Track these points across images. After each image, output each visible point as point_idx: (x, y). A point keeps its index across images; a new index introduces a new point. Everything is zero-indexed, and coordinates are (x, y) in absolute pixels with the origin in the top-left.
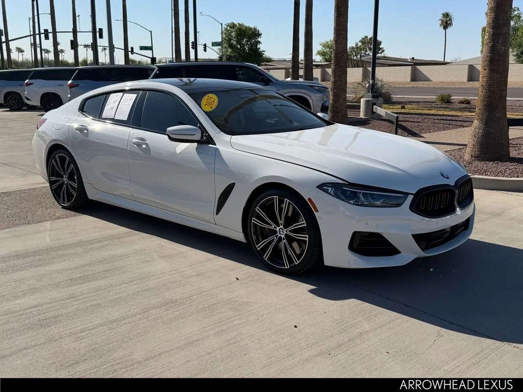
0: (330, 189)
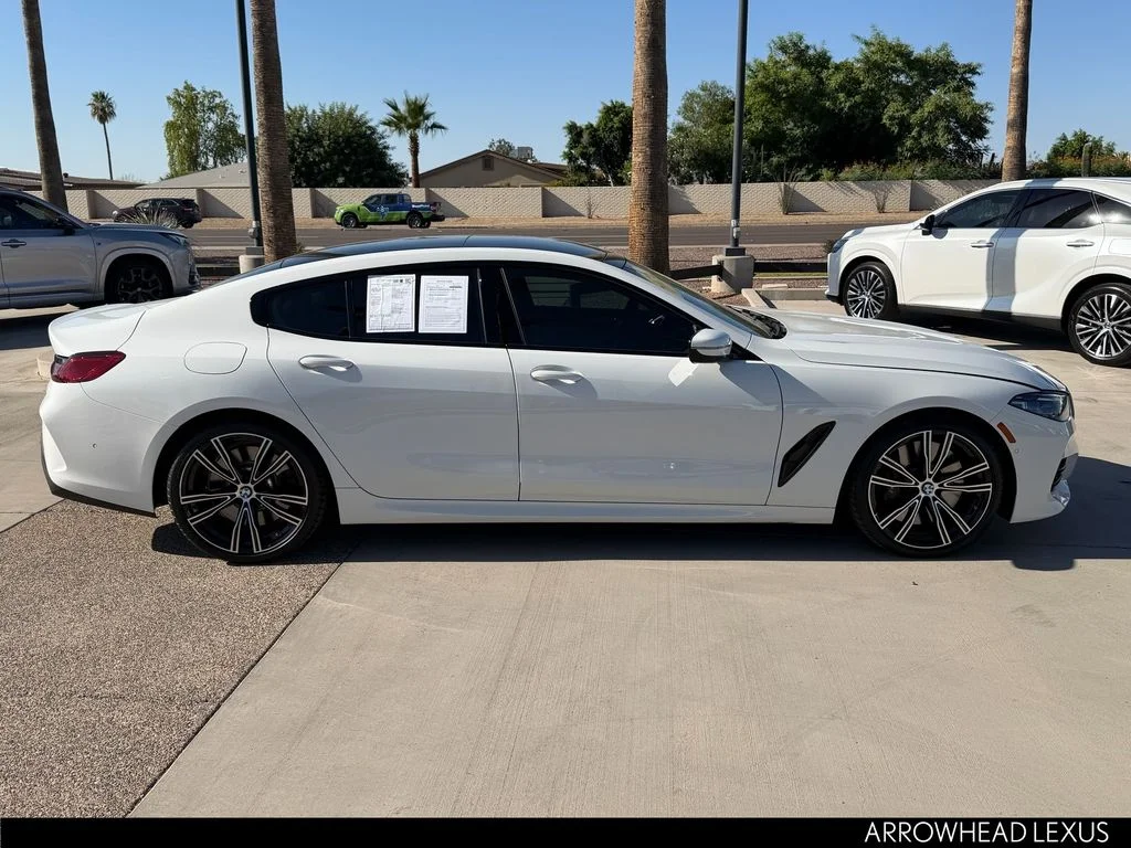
0: (1023, 403)
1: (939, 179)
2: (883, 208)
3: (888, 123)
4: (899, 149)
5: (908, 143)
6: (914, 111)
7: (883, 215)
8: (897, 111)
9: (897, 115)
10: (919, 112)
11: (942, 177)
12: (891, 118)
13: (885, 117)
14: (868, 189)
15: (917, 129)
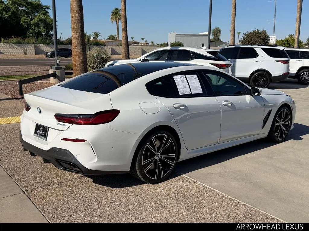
1: (43, 44)
2: (26, 54)
3: (23, 24)
4: (28, 33)
5: (31, 31)
6: (32, 20)
7: (26, 56)
8: (26, 20)
9: (26, 21)
10: (33, 20)
11: (44, 43)
12: (24, 22)
13: (21, 21)
14: (20, 46)
15: (33, 26)
